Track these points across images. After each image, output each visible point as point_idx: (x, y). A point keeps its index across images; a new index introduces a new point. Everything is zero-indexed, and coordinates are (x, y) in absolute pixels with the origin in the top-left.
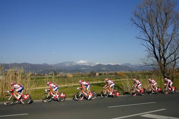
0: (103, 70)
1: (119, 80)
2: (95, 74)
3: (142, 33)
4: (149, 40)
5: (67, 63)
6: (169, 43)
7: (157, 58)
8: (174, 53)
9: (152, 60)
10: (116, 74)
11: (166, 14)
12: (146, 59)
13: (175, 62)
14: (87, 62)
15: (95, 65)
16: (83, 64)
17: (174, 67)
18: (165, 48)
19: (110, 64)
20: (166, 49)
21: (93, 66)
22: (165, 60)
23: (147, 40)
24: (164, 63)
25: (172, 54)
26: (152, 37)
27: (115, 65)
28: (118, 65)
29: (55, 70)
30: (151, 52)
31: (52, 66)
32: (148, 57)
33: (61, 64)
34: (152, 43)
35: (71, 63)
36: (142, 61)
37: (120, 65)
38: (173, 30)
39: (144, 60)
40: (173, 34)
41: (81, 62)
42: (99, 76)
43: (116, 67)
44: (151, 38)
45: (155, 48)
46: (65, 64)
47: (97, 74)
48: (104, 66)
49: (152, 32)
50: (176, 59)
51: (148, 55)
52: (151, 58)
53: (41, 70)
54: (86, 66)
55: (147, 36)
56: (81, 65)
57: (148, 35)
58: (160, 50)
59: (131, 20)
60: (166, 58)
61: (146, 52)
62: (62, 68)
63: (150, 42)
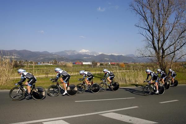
0: (106, 61)
2: (96, 64)
3: (141, 20)
4: (149, 28)
5: (68, 51)
6: (170, 33)
7: (155, 48)
8: (174, 45)
9: (150, 50)
10: (118, 65)
12: (144, 49)
13: (174, 55)
14: (89, 51)
15: (98, 55)
17: (172, 59)
19: (113, 54)
20: (166, 39)
21: (95, 55)
22: (163, 52)
23: (147, 28)
24: (163, 55)
25: (172, 45)
26: (152, 25)
27: (118, 56)
28: (122, 55)
29: (56, 58)
30: (150, 42)
31: (53, 54)
32: (147, 47)
33: (62, 52)
34: (151, 32)
35: (73, 51)
36: (139, 51)
37: (124, 56)
38: (175, 18)
39: (141, 51)
40: (175, 23)
41: (84, 51)
43: (120, 57)
44: (151, 27)
45: (154, 38)
46: (67, 53)
48: (107, 56)
49: (152, 20)
50: (175, 50)
51: (145, 45)
52: (149, 49)
53: (42, 58)
54: (88, 56)
56: (83, 54)
57: (148, 23)
58: (158, 41)
59: (130, 6)
60: (164, 50)
61: (144, 42)
62: (64, 57)
63: (149, 31)
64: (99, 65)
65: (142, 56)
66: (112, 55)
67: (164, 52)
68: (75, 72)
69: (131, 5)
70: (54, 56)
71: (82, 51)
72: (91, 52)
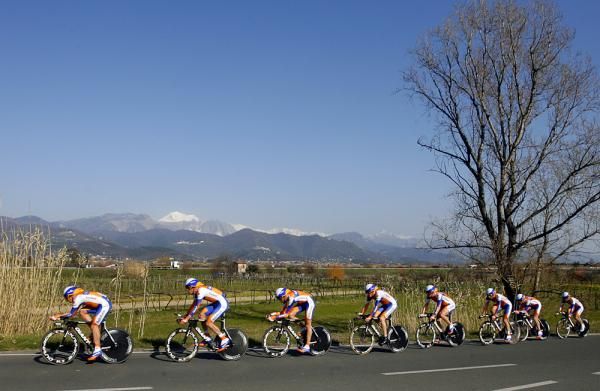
0: (265, 257)
1: (330, 294)
2: (235, 267)
3: (443, 129)
4: (466, 155)
5: (119, 218)
6: (532, 172)
7: (487, 222)
9: (470, 228)
10: (310, 270)
11: (535, 71)
12: (450, 223)
13: (545, 243)
14: (197, 219)
15: (230, 233)
16: (180, 228)
17: (540, 256)
18: (517, 191)
19: (285, 231)
21: (220, 234)
22: (512, 232)
23: (460, 155)
24: (511, 242)
25: (541, 210)
26: (477, 147)
28: (317, 236)
30: (469, 200)
31: (61, 226)
32: (459, 216)
33: (96, 220)
34: (474, 167)
35: (137, 219)
36: (436, 229)
37: (325, 238)
39: (441, 228)
41: (177, 218)
42: (247, 276)
43: (310, 241)
44: (474, 151)
45: (486, 188)
46: (115, 223)
47: (242, 268)
49: (478, 129)
50: (548, 230)
51: (458, 210)
52: (468, 221)
54: (192, 236)
55: (461, 141)
56: (175, 229)
57: (465, 139)
58: (499, 197)
59: (407, 80)
60: (516, 225)
61: (452, 199)
62: (101, 238)
63: (467, 163)
64: (244, 270)
65: (444, 243)
66: (282, 235)
67: (515, 233)
68: (184, 296)
69: (410, 78)
70: (62, 233)
71: (171, 217)
72: (203, 222)
